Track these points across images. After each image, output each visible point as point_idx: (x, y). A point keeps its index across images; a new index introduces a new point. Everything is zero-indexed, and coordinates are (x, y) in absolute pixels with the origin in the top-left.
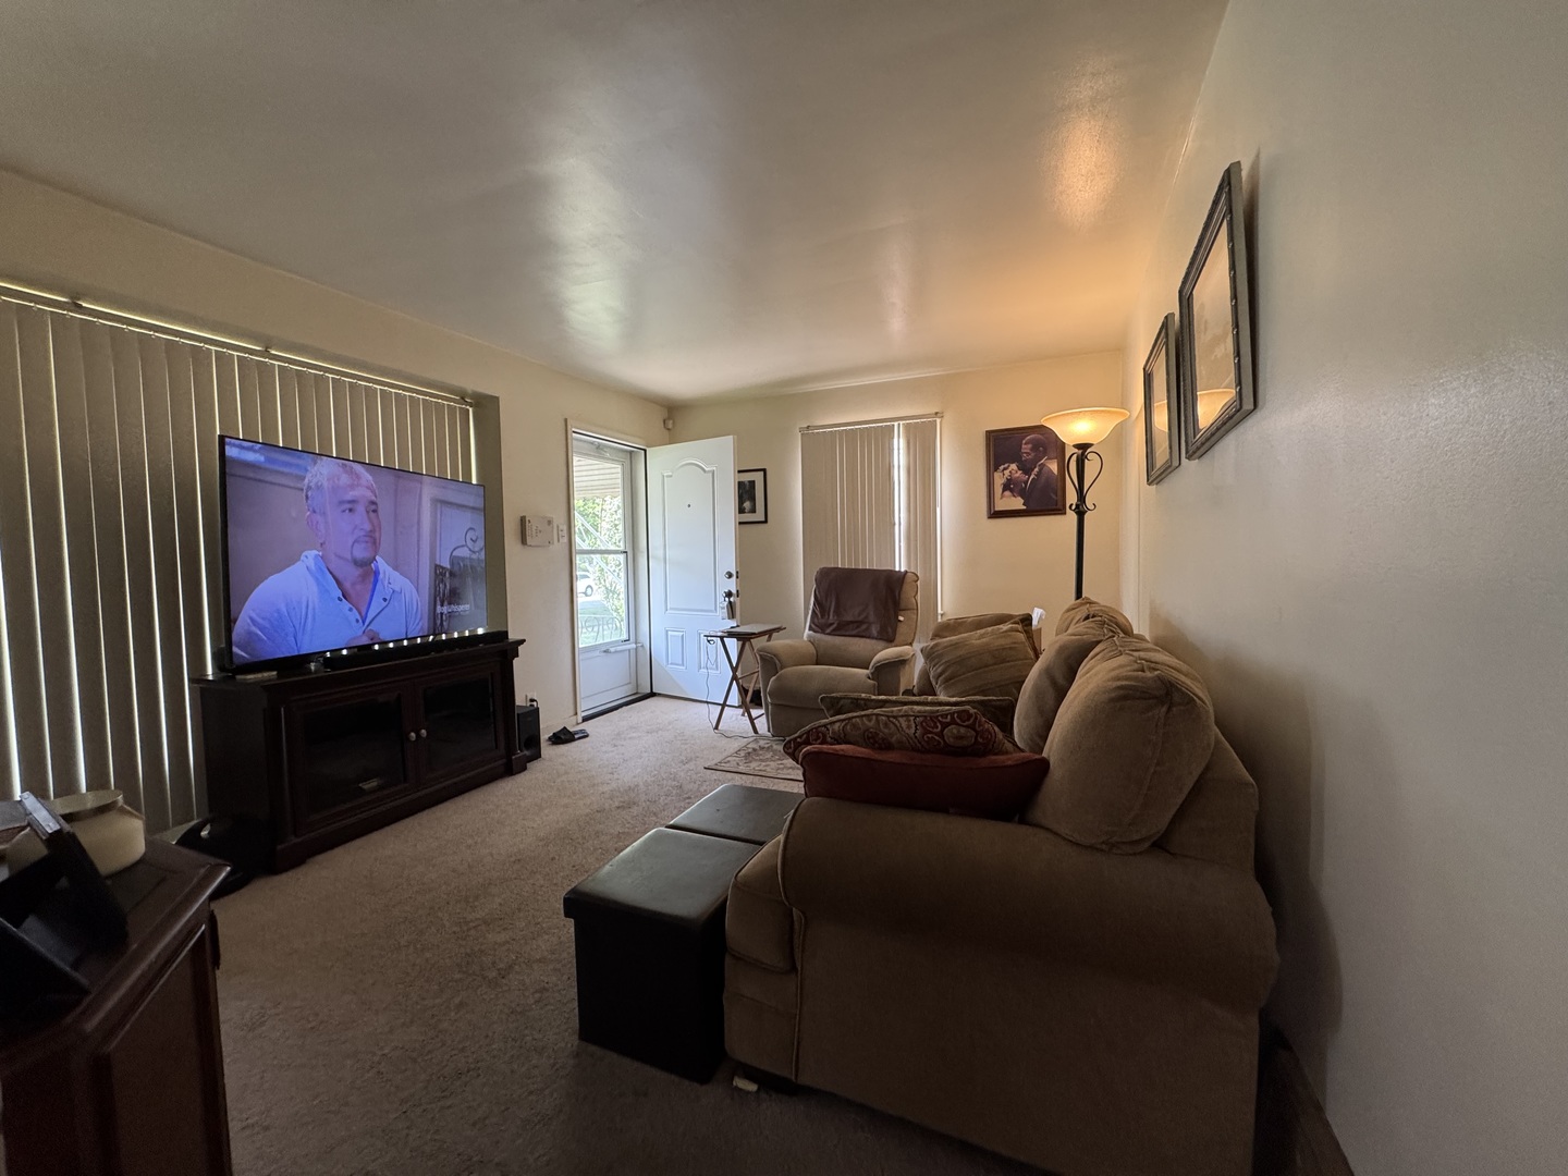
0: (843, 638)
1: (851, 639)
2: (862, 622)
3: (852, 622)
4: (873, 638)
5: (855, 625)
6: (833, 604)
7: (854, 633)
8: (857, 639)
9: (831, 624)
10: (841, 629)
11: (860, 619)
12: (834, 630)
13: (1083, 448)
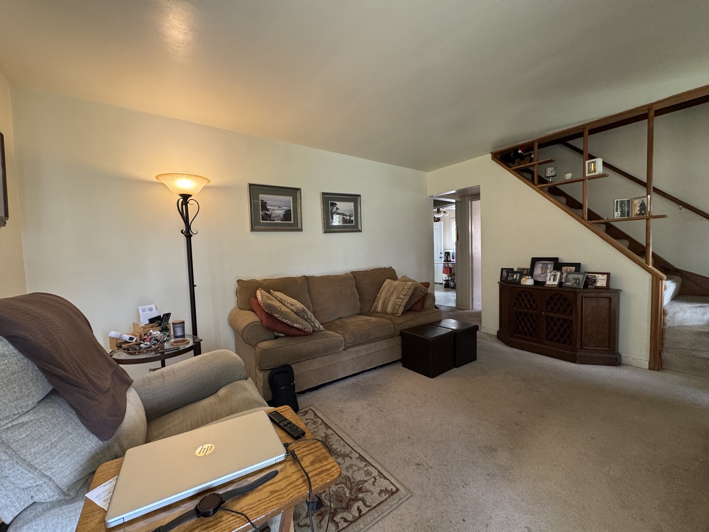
13: (186, 197)
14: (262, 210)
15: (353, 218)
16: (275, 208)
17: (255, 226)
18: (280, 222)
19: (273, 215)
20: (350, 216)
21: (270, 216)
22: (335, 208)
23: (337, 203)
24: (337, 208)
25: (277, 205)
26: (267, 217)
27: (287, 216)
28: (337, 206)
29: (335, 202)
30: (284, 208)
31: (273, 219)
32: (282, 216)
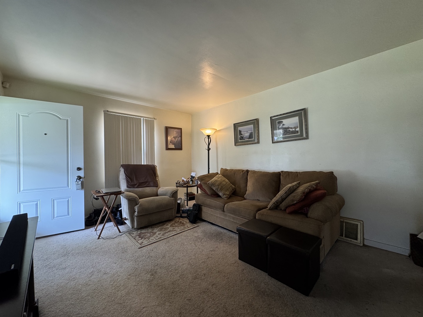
0: (142, 188)
1: (144, 188)
2: (146, 182)
3: (143, 183)
4: (152, 187)
5: (145, 183)
6: (134, 177)
7: (145, 186)
8: (147, 188)
9: (136, 184)
10: (140, 185)
11: (146, 181)
12: (138, 186)
13: (209, 136)
14: (239, 135)
15: (298, 129)
16: (245, 133)
17: (236, 143)
18: (247, 140)
19: (244, 137)
20: (295, 128)
21: (242, 137)
22: (282, 125)
23: (283, 121)
24: (283, 124)
25: (246, 131)
26: (242, 138)
27: (251, 136)
28: (283, 123)
29: (281, 121)
30: (249, 132)
31: (244, 139)
32: (248, 136)
